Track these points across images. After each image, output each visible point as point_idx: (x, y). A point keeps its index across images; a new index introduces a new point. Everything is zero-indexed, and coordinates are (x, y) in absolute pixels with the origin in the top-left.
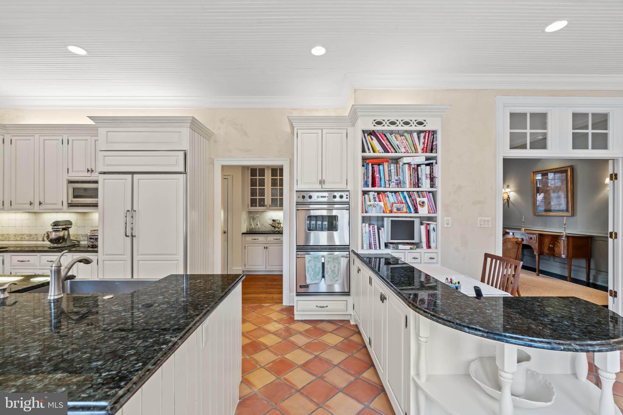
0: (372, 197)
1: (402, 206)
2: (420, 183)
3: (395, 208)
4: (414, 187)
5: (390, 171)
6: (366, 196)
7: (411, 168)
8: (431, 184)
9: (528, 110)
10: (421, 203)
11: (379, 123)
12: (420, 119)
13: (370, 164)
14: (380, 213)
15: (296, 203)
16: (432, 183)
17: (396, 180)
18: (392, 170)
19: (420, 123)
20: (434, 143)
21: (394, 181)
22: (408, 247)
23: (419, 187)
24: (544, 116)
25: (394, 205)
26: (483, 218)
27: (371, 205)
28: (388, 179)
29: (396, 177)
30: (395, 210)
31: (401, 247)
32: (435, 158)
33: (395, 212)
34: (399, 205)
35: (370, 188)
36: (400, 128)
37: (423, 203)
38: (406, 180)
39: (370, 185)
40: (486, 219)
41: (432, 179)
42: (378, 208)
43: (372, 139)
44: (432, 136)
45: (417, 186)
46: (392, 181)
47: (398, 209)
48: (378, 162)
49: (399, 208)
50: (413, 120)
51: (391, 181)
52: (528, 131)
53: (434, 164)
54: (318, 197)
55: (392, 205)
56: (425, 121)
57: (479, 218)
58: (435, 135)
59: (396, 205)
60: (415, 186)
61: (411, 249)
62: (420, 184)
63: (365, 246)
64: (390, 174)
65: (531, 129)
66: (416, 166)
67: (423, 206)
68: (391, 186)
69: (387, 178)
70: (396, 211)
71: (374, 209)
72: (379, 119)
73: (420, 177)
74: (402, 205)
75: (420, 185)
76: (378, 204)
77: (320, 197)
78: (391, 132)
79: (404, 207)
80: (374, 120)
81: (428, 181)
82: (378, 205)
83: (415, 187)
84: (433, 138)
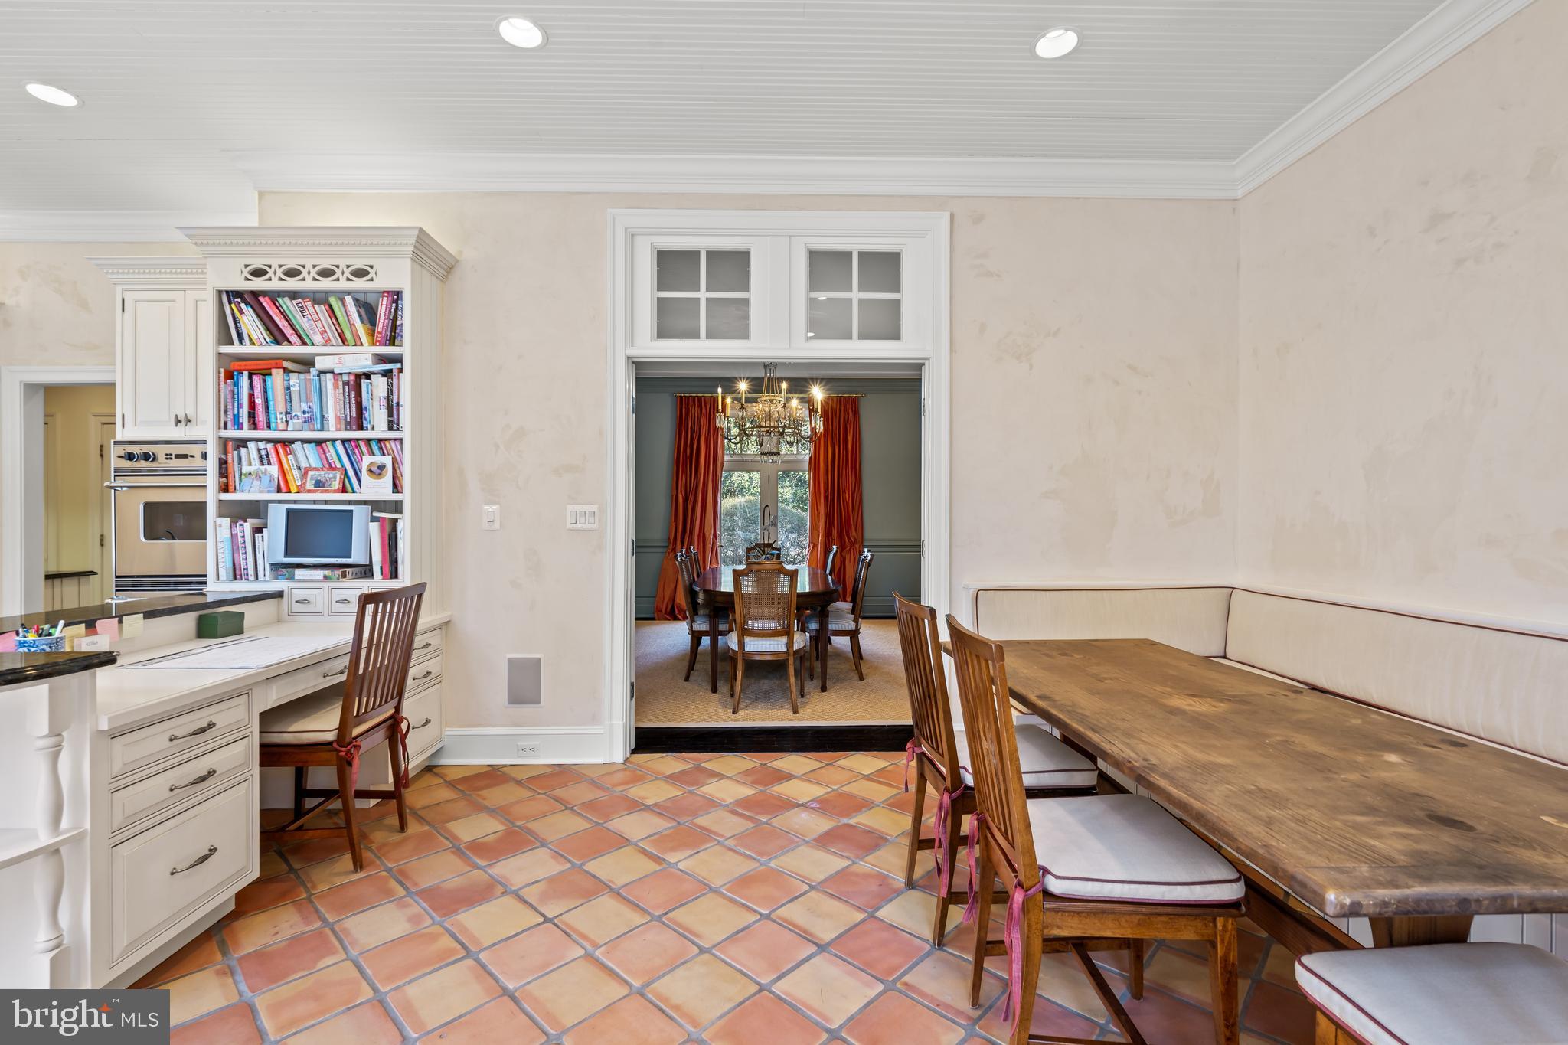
0: (254, 456)
1: (331, 476)
2: (366, 420)
3: (312, 479)
4: (346, 429)
5: (289, 389)
6: (243, 451)
7: (341, 383)
8: (389, 421)
9: (703, 244)
10: (374, 469)
11: (258, 273)
12: (359, 264)
13: (246, 374)
14: (269, 492)
15: (115, 471)
16: (390, 419)
17: (304, 412)
18: (292, 389)
19: (360, 273)
20: (398, 323)
21: (299, 414)
22: (319, 574)
23: (361, 428)
24: (741, 259)
25: (311, 473)
26: (578, 508)
27: (250, 474)
28: (284, 411)
29: (303, 405)
30: (310, 485)
31: (299, 573)
32: (398, 359)
33: (309, 491)
34: (323, 472)
35: (246, 433)
36: (309, 285)
37: (382, 467)
38: (327, 412)
39: (246, 425)
40: (587, 508)
41: (392, 409)
42: (265, 480)
43: (242, 312)
44: (394, 305)
45: (354, 427)
46: (294, 414)
47: (319, 484)
48: (260, 368)
49: (323, 480)
50: (343, 264)
51: (290, 413)
52: (703, 294)
53: (395, 373)
54: (168, 457)
55: (306, 473)
56: (371, 267)
57: (570, 508)
58: (399, 302)
59: (317, 472)
60: (348, 426)
61: (326, 578)
62: (364, 422)
63: (222, 572)
64: (288, 397)
65: (708, 290)
66: (352, 378)
67: (380, 474)
68: (290, 428)
69: (281, 407)
70: (312, 488)
71: (256, 483)
72: (258, 263)
73: (365, 403)
74: (331, 474)
75: (365, 424)
76: (266, 469)
77: (173, 457)
78: (294, 295)
79: (335, 477)
80: (246, 266)
81: (384, 412)
82: (265, 473)
83: (351, 429)
84: (396, 310)
